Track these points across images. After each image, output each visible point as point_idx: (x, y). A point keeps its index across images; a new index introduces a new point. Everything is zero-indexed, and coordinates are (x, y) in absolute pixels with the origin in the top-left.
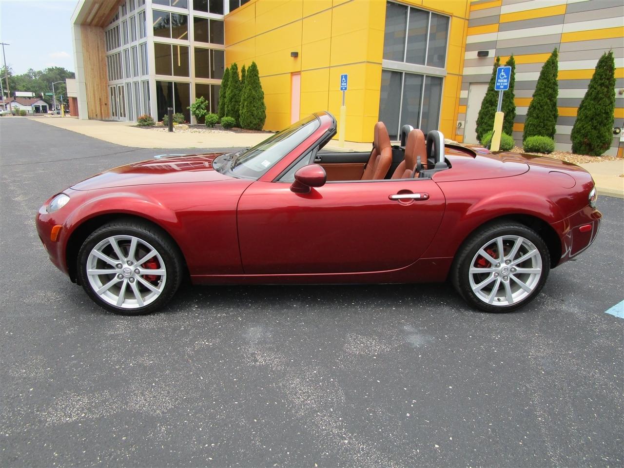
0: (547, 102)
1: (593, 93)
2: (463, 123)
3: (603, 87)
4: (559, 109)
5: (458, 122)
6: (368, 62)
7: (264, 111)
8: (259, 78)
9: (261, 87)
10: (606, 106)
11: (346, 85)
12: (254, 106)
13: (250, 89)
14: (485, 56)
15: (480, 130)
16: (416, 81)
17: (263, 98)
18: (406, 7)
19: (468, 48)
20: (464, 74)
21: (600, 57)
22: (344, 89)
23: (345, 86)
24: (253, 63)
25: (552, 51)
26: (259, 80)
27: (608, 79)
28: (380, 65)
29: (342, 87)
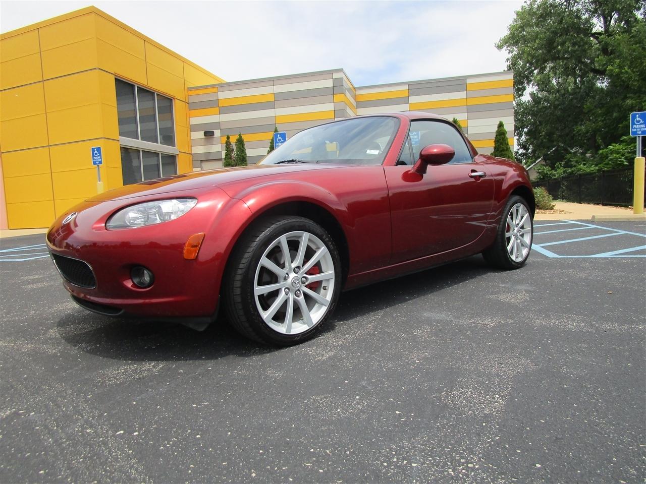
6: (105, 138)
11: (101, 158)
18: (133, 86)
19: (194, 128)
20: (193, 152)
22: (98, 163)
23: (100, 160)
28: (118, 142)
29: (95, 161)
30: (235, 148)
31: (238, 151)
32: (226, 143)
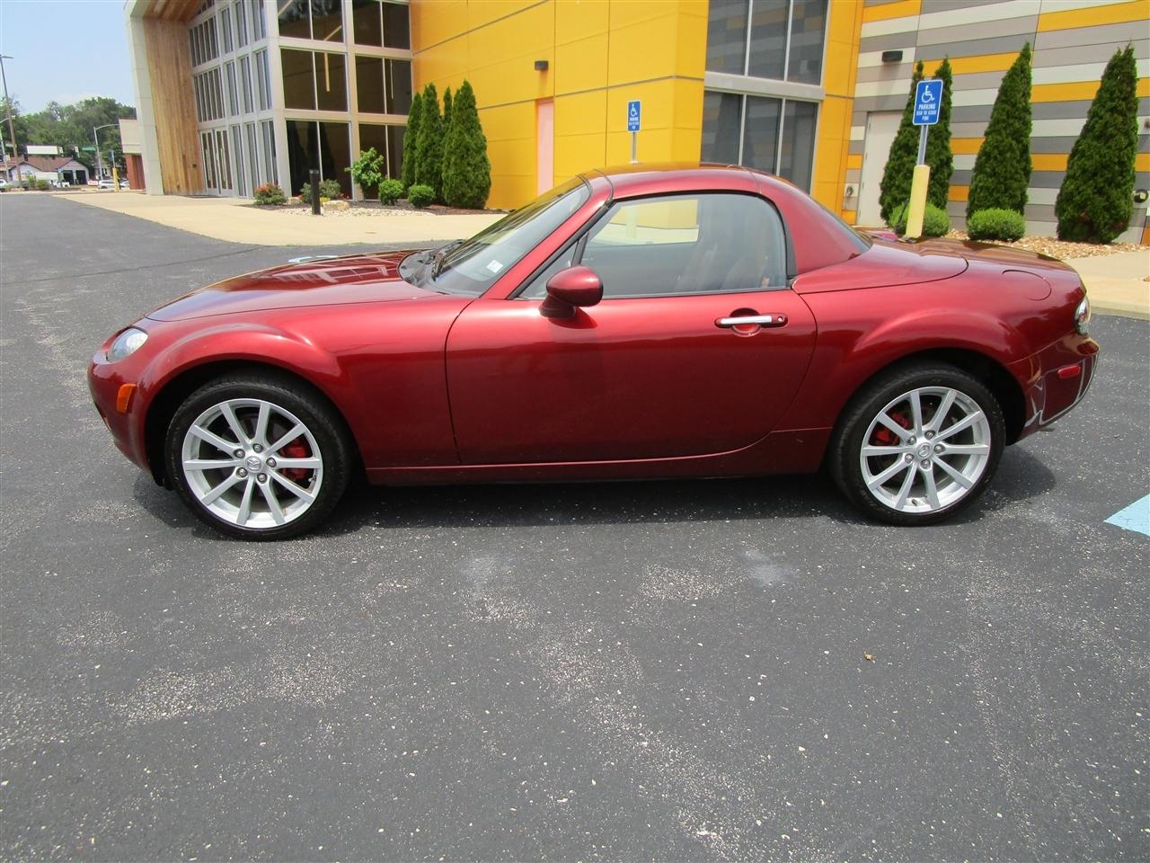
0: (1011, 145)
1: (1097, 126)
2: (856, 188)
3: (1116, 115)
4: (1033, 157)
5: (847, 186)
6: (678, 77)
7: (487, 174)
8: (476, 111)
9: (480, 128)
10: (1120, 150)
11: (639, 121)
12: (469, 164)
13: (460, 132)
14: (895, 60)
15: (888, 199)
16: (769, 111)
17: (484, 148)
19: (866, 45)
20: (857, 95)
21: (1109, 58)
22: (634, 128)
23: (637, 123)
24: (466, 83)
25: (1021, 48)
26: (476, 115)
27: (1124, 99)
28: (698, 82)
29: (630, 124)
32: (915, 76)
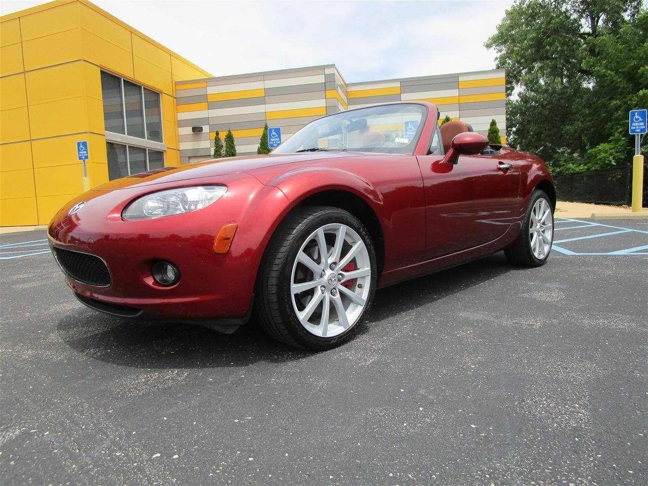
6: (91, 133)
11: (87, 153)
14: (200, 131)
18: (119, 79)
19: (181, 124)
20: (181, 148)
22: (84, 158)
23: (87, 155)
25: (263, 126)
29: (80, 155)
30: (224, 144)
31: (227, 148)
32: (216, 139)
